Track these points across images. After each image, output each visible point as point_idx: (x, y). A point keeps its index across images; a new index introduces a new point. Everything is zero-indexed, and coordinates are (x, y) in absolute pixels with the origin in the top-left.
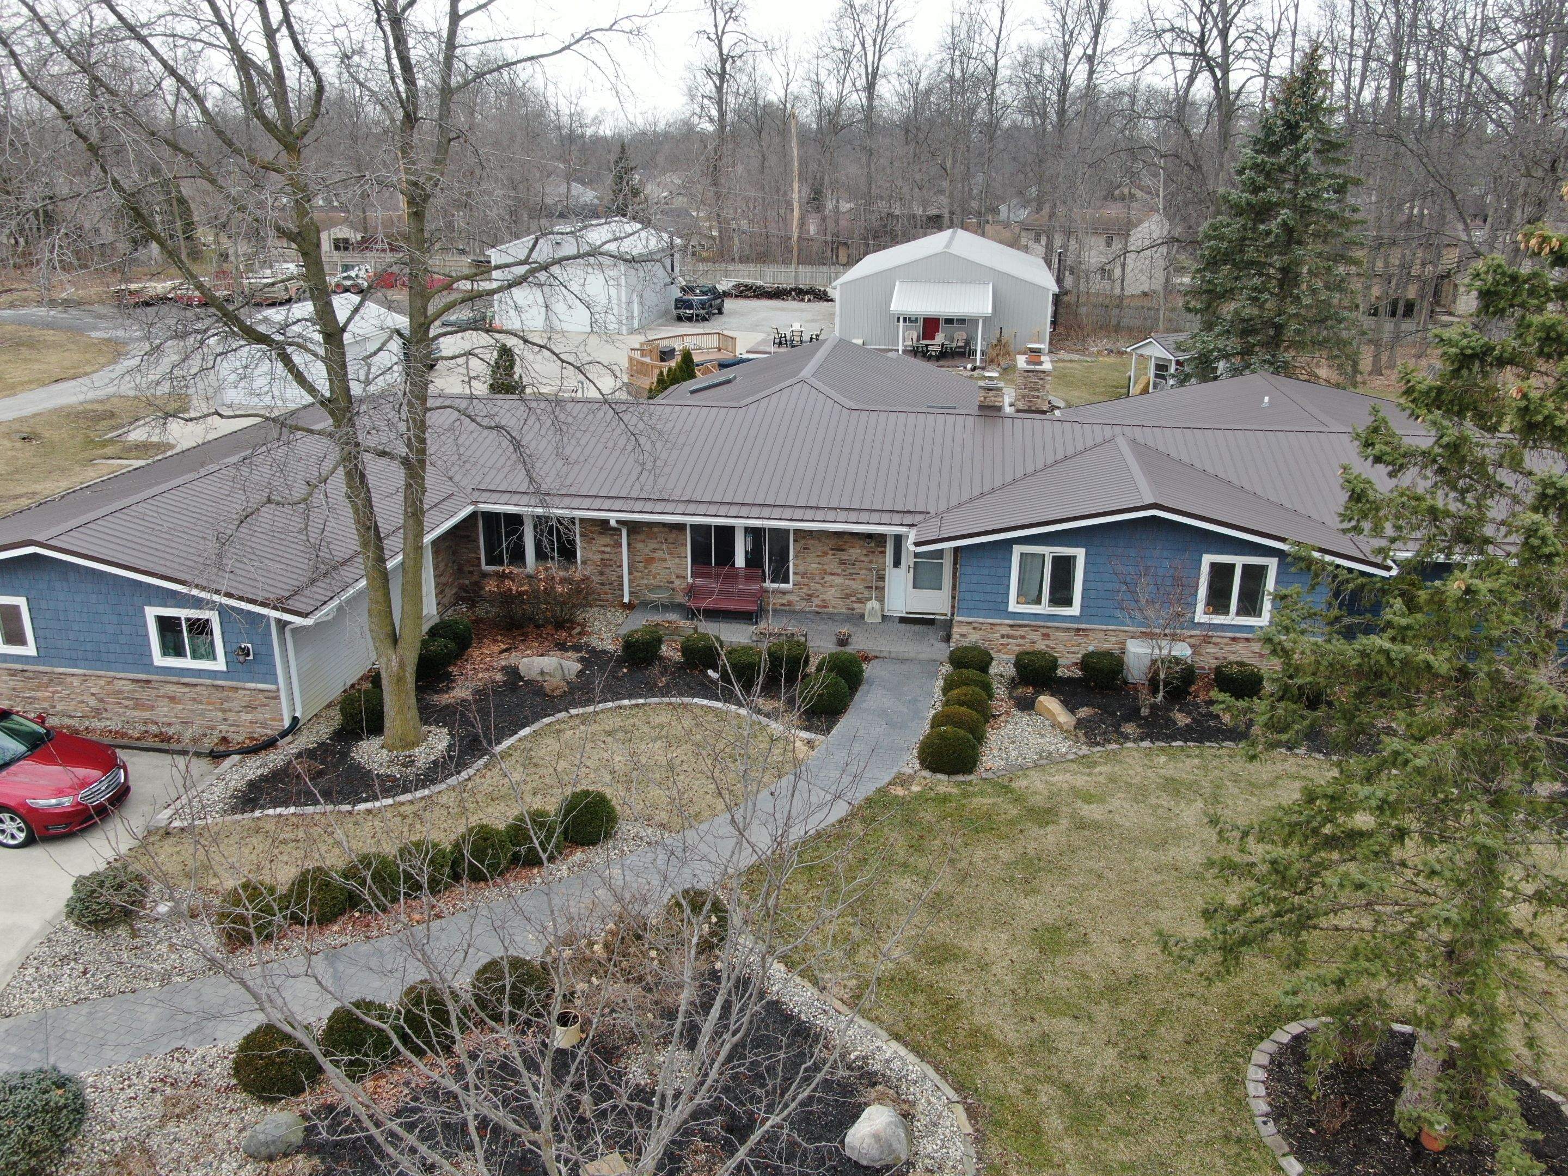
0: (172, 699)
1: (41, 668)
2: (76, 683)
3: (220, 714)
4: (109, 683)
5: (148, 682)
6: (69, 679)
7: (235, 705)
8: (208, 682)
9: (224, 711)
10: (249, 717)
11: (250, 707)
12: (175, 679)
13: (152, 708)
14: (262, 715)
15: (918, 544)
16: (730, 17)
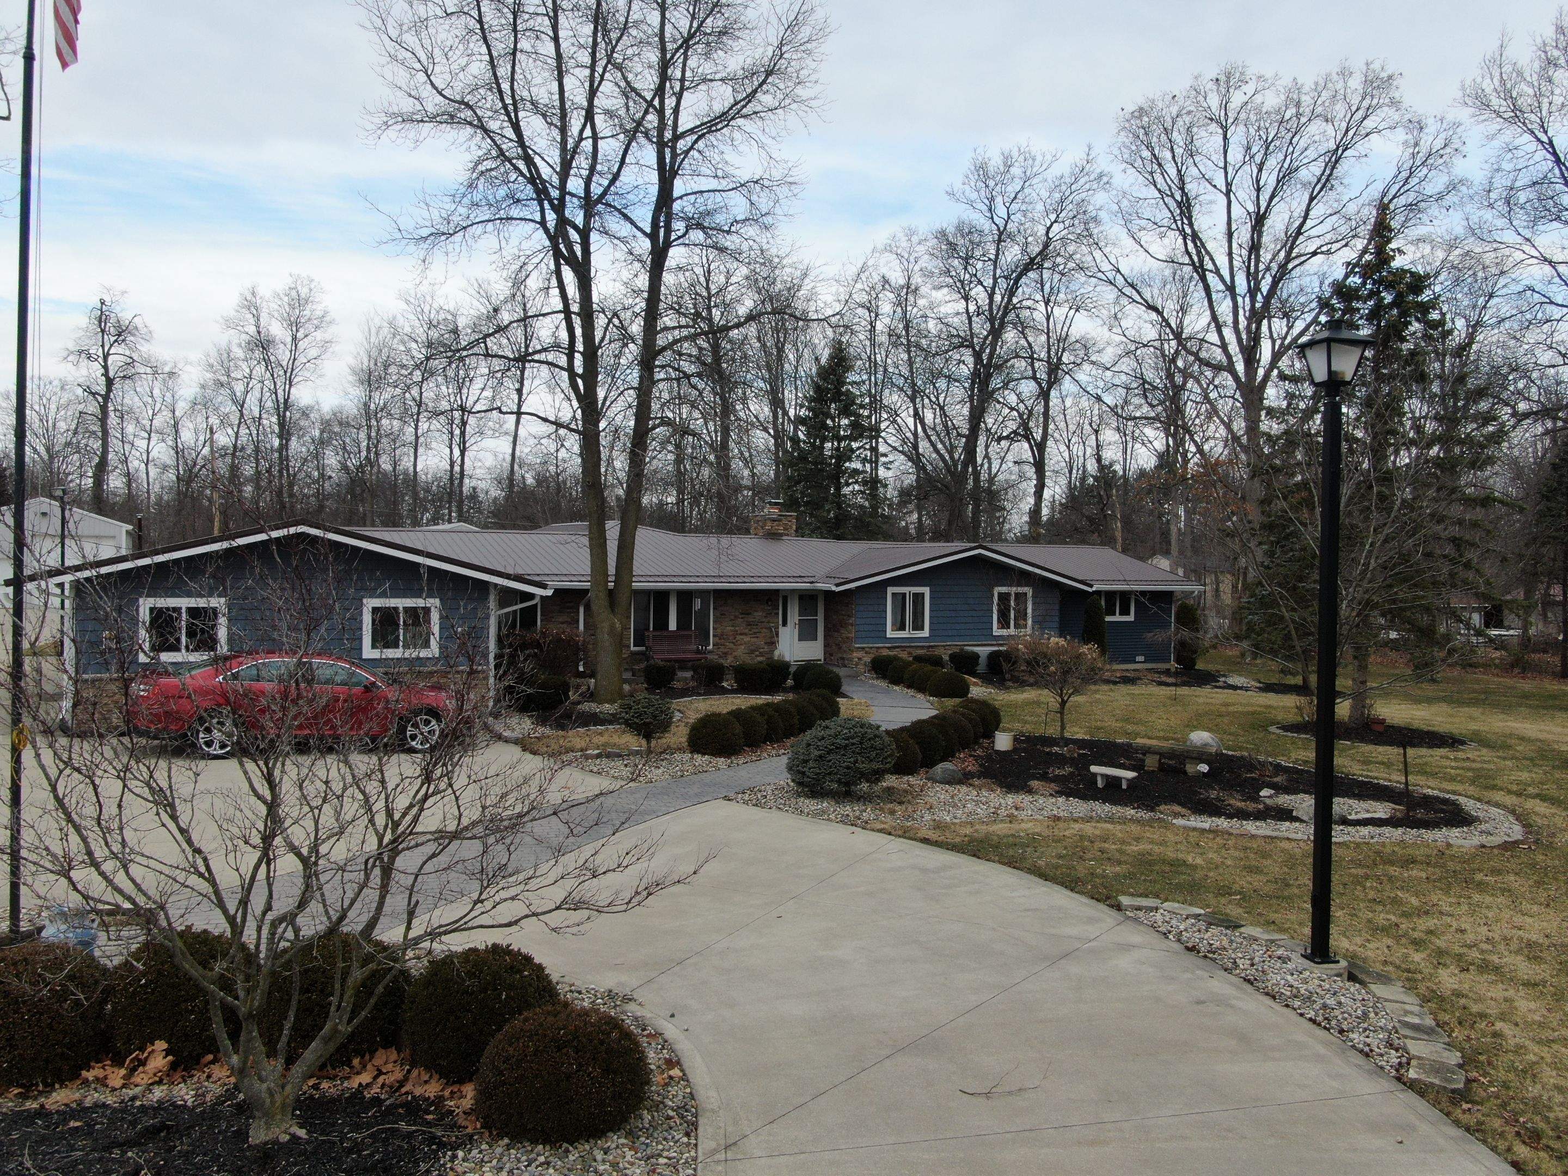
8: (418, 669)
12: (382, 670)
15: (837, 585)
16: (116, 341)
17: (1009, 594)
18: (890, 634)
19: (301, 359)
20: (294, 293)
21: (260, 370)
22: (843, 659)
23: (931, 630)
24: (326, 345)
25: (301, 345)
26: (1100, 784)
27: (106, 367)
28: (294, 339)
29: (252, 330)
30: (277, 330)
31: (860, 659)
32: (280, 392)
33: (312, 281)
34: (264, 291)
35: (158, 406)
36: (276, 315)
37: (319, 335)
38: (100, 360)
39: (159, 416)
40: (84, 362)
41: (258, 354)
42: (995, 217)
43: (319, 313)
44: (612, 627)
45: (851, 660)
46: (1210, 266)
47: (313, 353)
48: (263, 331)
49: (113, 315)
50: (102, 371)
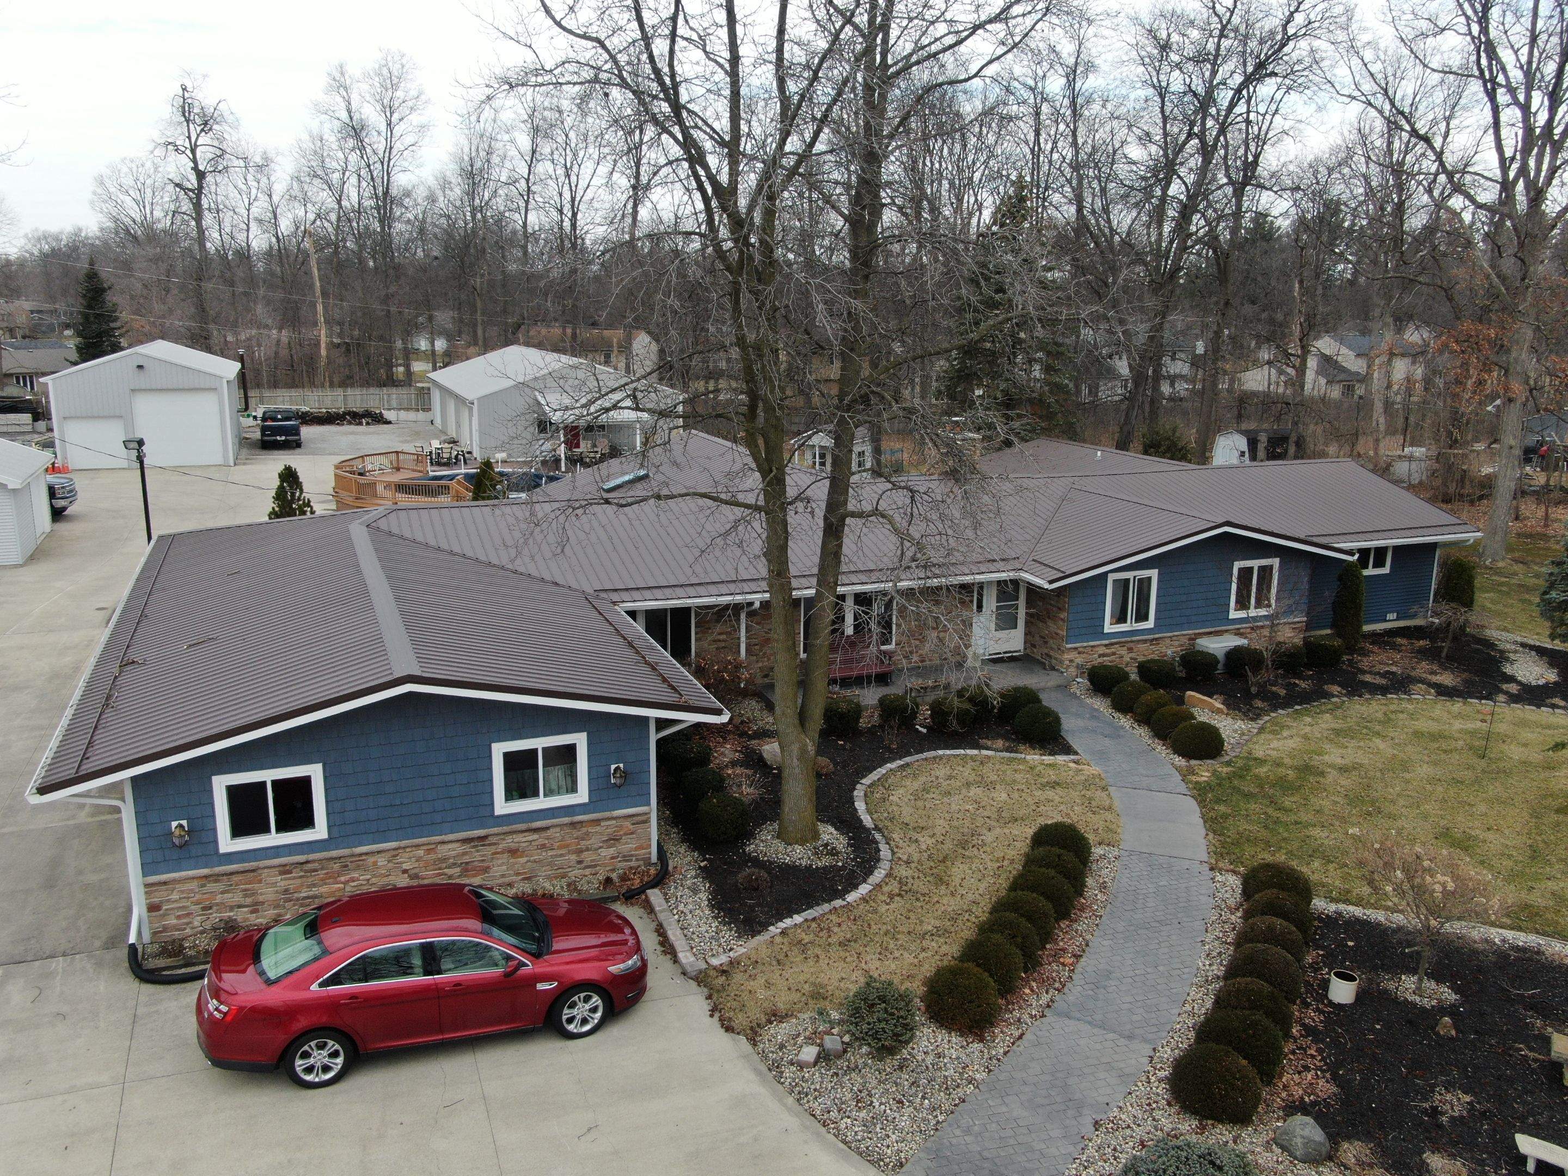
0: (513, 852)
1: (334, 853)
2: (382, 861)
3: (574, 857)
4: (429, 851)
5: (485, 838)
6: (371, 860)
7: (594, 841)
8: (566, 820)
9: (580, 852)
10: (612, 851)
11: (614, 840)
12: (523, 826)
13: (486, 870)
14: (628, 845)
15: (1051, 582)
16: (202, 130)
17: (1251, 569)
18: (1108, 628)
19: (398, 146)
20: (385, 71)
21: (354, 157)
22: (1050, 657)
23: (1157, 619)
24: (423, 128)
25: (397, 130)
26: (1531, 1167)
27: (195, 161)
28: (389, 124)
29: (344, 116)
30: (372, 115)
31: (1071, 661)
32: (378, 181)
33: (403, 56)
34: (354, 71)
35: (254, 191)
36: (368, 98)
37: (415, 119)
38: (188, 152)
39: (256, 204)
40: (173, 156)
41: (351, 143)
42: (1217, 6)
43: (413, 93)
44: (803, 751)
45: (1061, 662)
46: (1501, 79)
47: (409, 140)
48: (356, 117)
49: (196, 104)
50: (192, 165)
